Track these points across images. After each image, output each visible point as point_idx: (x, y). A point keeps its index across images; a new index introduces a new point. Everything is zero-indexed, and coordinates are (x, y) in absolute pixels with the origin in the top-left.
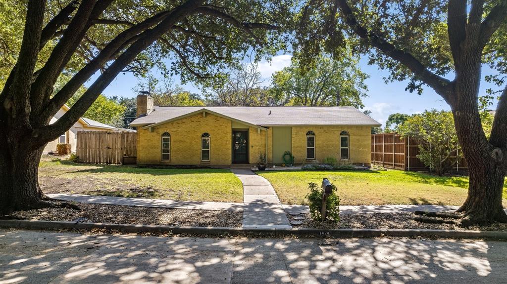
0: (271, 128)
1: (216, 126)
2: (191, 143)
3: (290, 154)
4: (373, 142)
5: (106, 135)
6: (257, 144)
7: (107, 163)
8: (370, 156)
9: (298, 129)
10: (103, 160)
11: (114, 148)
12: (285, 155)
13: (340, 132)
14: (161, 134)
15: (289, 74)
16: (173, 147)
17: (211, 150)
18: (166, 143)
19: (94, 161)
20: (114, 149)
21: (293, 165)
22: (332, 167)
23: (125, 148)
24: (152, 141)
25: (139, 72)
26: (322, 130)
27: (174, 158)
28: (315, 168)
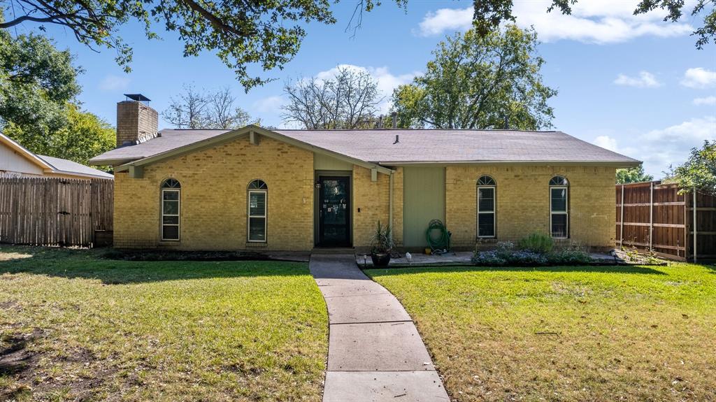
0: (400, 170)
1: (281, 164)
2: (225, 202)
3: (441, 227)
4: (618, 201)
5: (59, 186)
6: (370, 204)
7: (61, 243)
8: (613, 230)
9: (460, 171)
10: (51, 239)
11: (75, 212)
12: (431, 228)
13: (549, 180)
14: (160, 182)
15: (422, 88)
16: (185, 211)
17: (270, 216)
18: (170, 202)
19: (34, 240)
20: (76, 216)
21: (448, 251)
22: (544, 259)
23: (97, 212)
24: (140, 198)
25: (89, 32)
26: (511, 174)
27: (189, 236)
28: (504, 261)
